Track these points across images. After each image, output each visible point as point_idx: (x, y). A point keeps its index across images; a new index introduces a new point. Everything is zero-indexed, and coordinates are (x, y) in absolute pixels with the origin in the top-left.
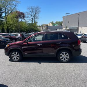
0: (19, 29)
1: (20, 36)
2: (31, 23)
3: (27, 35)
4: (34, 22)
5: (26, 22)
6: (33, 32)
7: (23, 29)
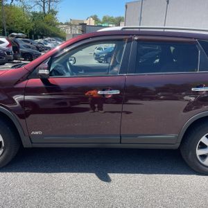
0: (6, 28)
1: (8, 46)
2: (38, 12)
3: (29, 44)
4: (47, 10)
5: (25, 7)
6: (46, 39)
7: (17, 27)
